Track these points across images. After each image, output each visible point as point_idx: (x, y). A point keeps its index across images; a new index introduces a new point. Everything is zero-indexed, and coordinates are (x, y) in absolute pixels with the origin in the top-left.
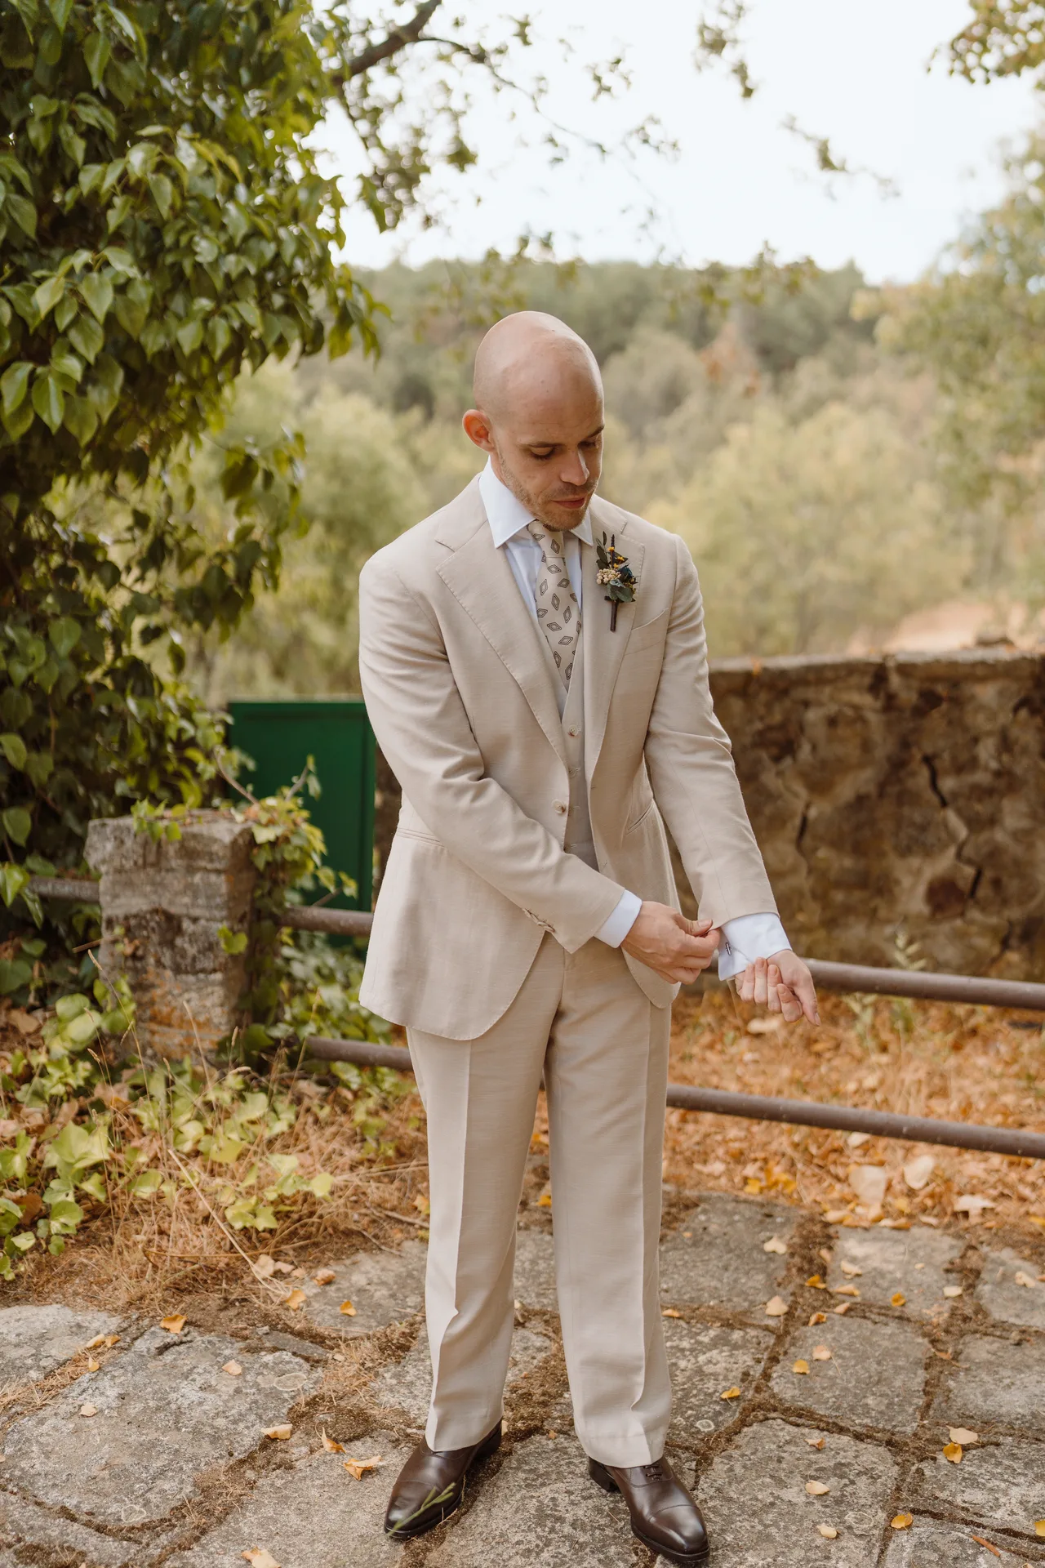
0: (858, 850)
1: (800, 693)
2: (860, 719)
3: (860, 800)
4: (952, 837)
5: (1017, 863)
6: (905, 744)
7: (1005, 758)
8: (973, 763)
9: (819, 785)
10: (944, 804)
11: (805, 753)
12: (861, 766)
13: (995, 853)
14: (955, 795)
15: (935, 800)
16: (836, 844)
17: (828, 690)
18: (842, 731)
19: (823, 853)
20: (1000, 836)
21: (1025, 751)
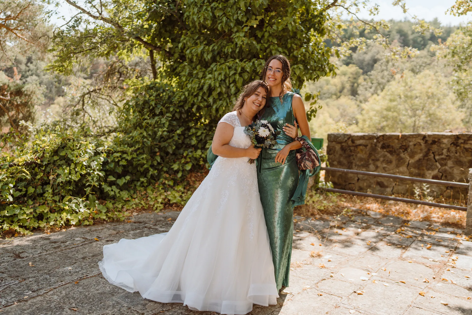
0: (419, 169)
1: (409, 139)
2: (421, 145)
3: (420, 159)
4: (437, 167)
5: (450, 173)
6: (429, 150)
7: (448, 153)
8: (442, 154)
9: (412, 157)
10: (436, 161)
11: (409, 150)
12: (420, 153)
13: (445, 171)
14: (438, 159)
15: (434, 161)
16: (415, 168)
17: (414, 139)
18: (416, 146)
19: (412, 169)
20: (447, 167)
21: (452, 152)
